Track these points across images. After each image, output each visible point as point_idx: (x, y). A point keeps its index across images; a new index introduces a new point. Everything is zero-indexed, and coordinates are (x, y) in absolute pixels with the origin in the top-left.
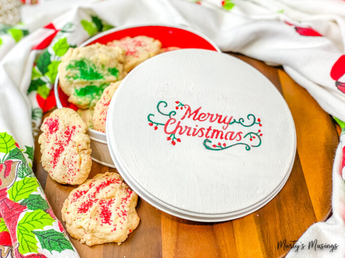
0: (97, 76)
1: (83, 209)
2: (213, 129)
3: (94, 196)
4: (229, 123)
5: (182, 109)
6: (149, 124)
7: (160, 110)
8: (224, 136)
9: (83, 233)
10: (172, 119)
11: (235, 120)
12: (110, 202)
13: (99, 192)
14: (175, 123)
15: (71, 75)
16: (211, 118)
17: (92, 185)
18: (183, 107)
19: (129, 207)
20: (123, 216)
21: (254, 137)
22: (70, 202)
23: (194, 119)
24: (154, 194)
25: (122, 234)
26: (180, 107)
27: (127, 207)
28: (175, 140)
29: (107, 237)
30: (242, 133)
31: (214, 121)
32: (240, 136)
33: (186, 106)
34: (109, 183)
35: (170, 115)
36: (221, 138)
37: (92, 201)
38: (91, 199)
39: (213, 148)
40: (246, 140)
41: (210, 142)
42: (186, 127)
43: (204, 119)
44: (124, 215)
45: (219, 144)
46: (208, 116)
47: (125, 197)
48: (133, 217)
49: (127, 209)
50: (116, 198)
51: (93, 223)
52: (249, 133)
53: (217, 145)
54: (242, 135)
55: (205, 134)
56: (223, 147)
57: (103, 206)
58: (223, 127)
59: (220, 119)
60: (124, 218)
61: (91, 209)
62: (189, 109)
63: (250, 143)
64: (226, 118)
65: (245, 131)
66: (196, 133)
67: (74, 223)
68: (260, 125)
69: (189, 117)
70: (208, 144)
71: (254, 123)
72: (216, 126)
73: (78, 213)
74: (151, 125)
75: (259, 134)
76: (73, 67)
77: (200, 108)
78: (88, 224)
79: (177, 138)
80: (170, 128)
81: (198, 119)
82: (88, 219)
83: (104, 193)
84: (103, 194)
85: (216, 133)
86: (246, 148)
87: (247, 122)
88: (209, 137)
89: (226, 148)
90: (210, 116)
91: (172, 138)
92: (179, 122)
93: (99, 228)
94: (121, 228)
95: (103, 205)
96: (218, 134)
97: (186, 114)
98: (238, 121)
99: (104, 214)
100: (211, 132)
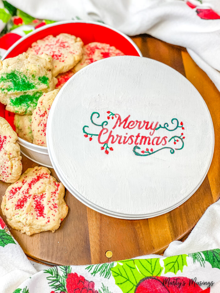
0: (29, 86)
1: (20, 205)
2: (141, 135)
3: (27, 193)
4: (155, 129)
5: (113, 118)
6: (85, 135)
7: (93, 121)
8: (151, 142)
9: (22, 226)
10: (105, 129)
11: (160, 125)
12: (42, 196)
13: (31, 189)
14: (108, 132)
15: (5, 87)
16: (139, 126)
17: (24, 182)
18: (114, 116)
19: (58, 199)
20: (54, 209)
21: (178, 141)
22: (7, 199)
23: (124, 127)
24: (92, 201)
25: (55, 224)
26: (111, 117)
27: (56, 200)
28: (108, 149)
29: (43, 228)
30: (166, 137)
31: (141, 128)
32: (165, 140)
33: (117, 115)
34: (39, 178)
35: (102, 125)
36: (149, 144)
37: (26, 197)
38: (25, 195)
39: (142, 154)
40: (171, 144)
41: (139, 148)
42: (117, 136)
43: (133, 127)
44: (55, 207)
45: (147, 150)
46: (137, 124)
47: (54, 191)
48: (62, 207)
49: (56, 202)
50: (47, 193)
51: (30, 218)
52: (173, 137)
53: (145, 150)
54: (167, 140)
55: (134, 141)
56: (151, 152)
57: (37, 201)
58: (150, 133)
59: (147, 126)
60: (55, 210)
61: (27, 205)
62: (119, 118)
63: (174, 147)
64: (152, 124)
65: (170, 135)
66: (126, 141)
67: (13, 218)
68: (183, 128)
69: (119, 126)
70: (137, 150)
71: (178, 126)
72: (144, 132)
73: (16, 209)
74: (86, 136)
75: (182, 137)
76: (5, 80)
77: (129, 116)
78: (25, 219)
79: (110, 147)
80: (104, 138)
81: (128, 127)
82: (25, 215)
83: (36, 189)
84: (34, 190)
85: (144, 140)
86: (171, 151)
87: (171, 127)
88: (137, 144)
89: (153, 153)
90: (138, 124)
91: (105, 147)
92: (111, 131)
93: (35, 221)
94: (54, 220)
95: (36, 199)
96: (146, 140)
97: (117, 123)
98: (163, 126)
99: (38, 208)
100: (140, 138)
